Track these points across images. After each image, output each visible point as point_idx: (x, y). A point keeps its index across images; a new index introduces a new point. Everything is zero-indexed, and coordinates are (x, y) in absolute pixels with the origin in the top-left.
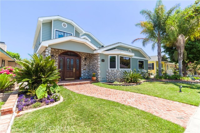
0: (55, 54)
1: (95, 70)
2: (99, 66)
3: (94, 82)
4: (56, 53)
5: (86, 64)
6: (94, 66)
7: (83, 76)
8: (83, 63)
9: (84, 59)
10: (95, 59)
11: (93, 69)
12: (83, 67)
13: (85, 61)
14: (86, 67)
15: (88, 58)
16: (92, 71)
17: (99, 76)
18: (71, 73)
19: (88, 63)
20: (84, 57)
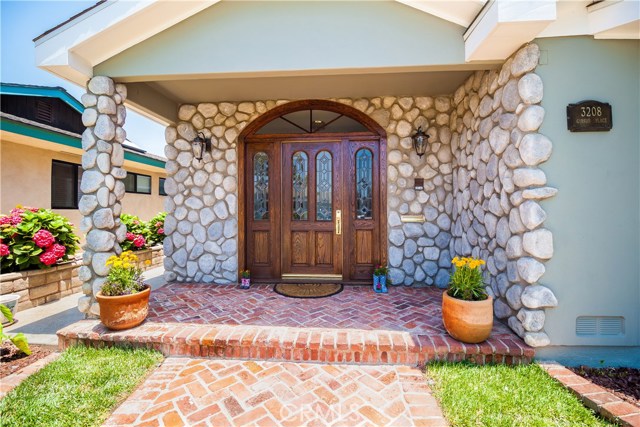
0: (218, 132)
1: (490, 220)
2: (537, 177)
3: (467, 361)
4: (223, 124)
5: (425, 174)
6: (487, 191)
7: (400, 267)
8: (398, 167)
9: (406, 144)
10: (488, 123)
11: (478, 211)
12: (403, 201)
13: (414, 157)
14: (423, 197)
15: (438, 128)
16: (471, 234)
17: (533, 299)
18: (321, 242)
19: (445, 169)
20: (404, 129)
